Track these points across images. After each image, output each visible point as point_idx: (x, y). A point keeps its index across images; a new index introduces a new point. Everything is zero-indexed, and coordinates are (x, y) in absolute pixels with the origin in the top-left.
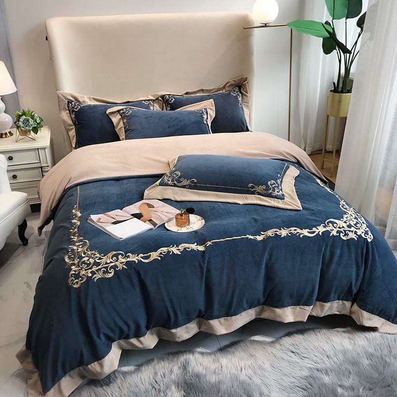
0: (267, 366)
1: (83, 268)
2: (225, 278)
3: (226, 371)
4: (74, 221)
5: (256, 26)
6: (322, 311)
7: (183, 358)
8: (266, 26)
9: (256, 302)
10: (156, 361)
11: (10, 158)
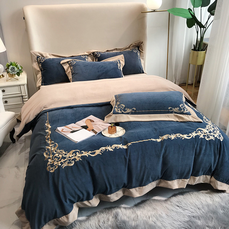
0: (164, 215)
1: (55, 160)
2: (139, 165)
3: (140, 219)
4: (47, 131)
5: (148, 11)
6: (194, 182)
7: (114, 211)
8: (154, 11)
9: (157, 178)
10: (98, 213)
11: (3, 91)
